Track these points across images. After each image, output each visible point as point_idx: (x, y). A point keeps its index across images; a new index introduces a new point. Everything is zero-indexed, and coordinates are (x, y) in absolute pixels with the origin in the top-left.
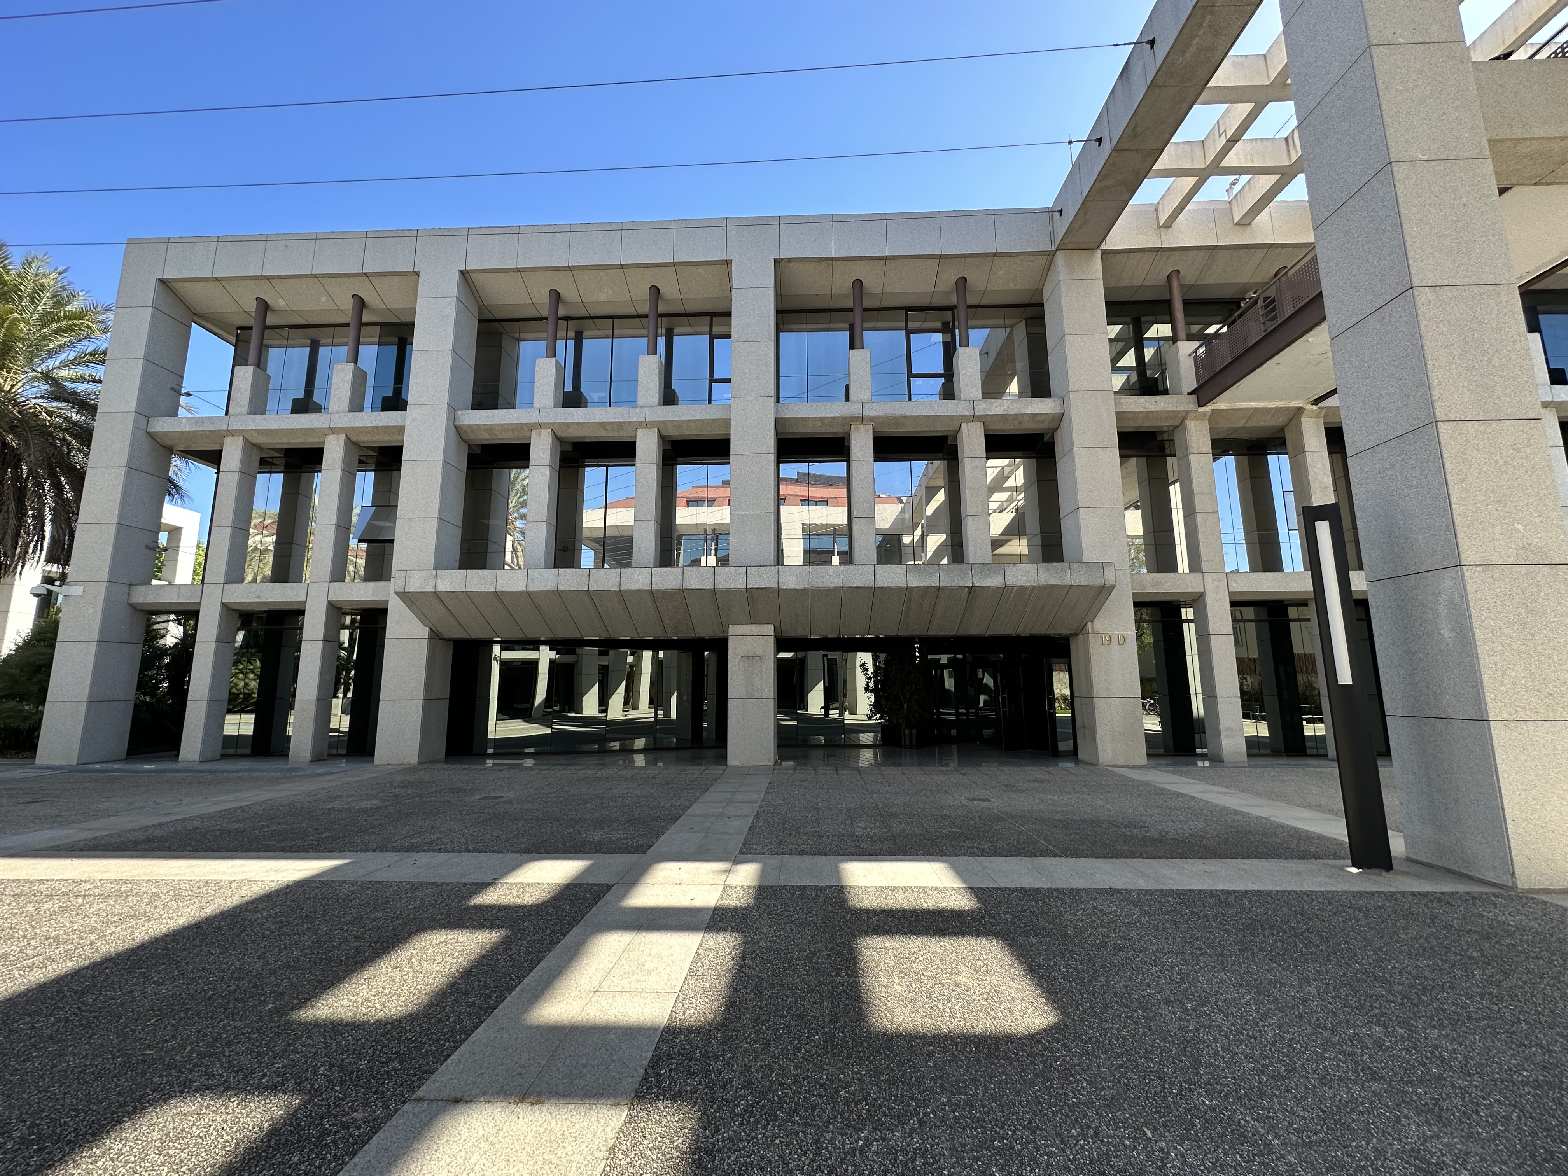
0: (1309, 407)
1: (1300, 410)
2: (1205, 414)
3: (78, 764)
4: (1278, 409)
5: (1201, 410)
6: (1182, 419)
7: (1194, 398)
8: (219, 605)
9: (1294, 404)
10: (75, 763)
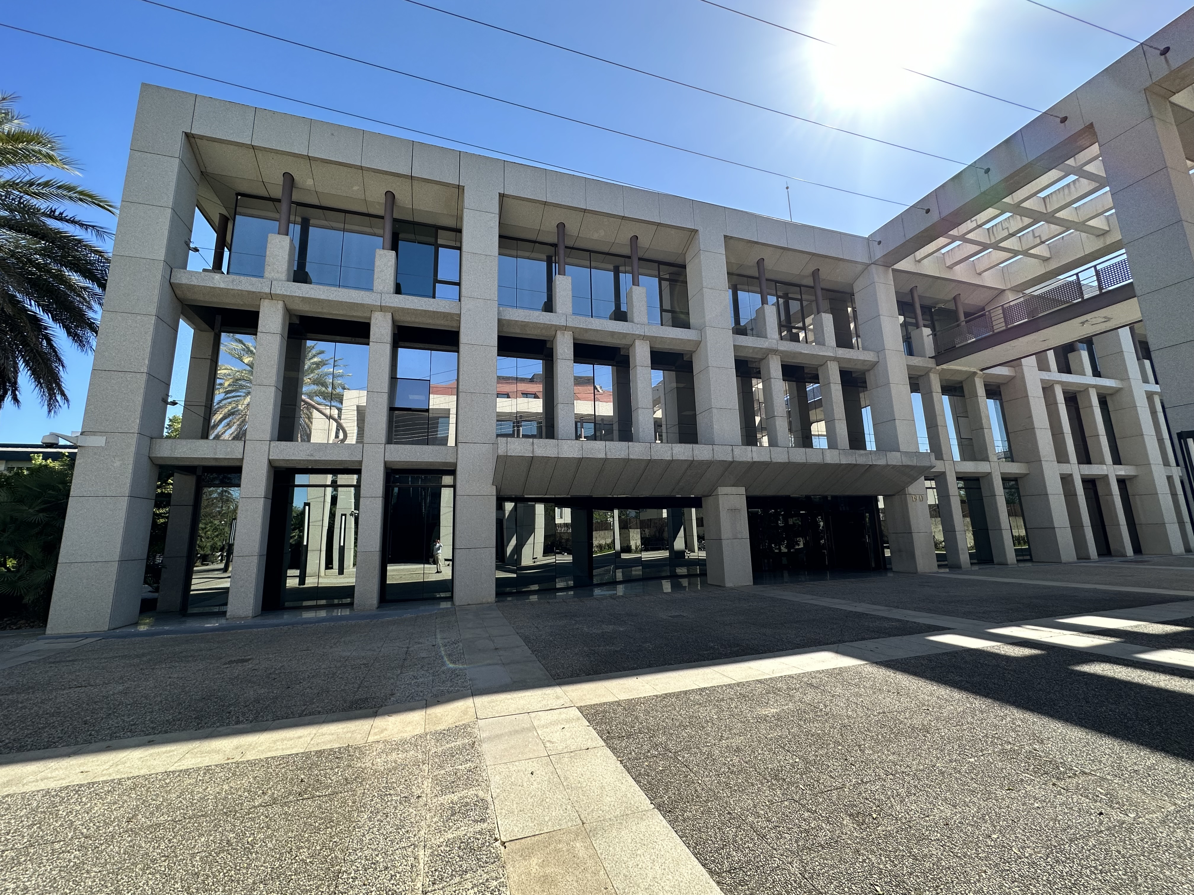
0: (979, 372)
1: (975, 373)
2: (938, 370)
3: (109, 630)
4: (966, 371)
5: (937, 368)
6: (928, 371)
7: (933, 360)
8: (266, 462)
9: (973, 369)
10: (106, 628)
